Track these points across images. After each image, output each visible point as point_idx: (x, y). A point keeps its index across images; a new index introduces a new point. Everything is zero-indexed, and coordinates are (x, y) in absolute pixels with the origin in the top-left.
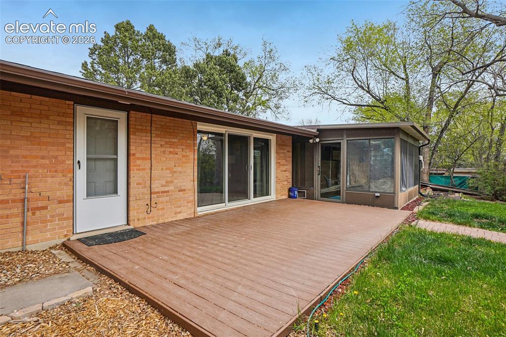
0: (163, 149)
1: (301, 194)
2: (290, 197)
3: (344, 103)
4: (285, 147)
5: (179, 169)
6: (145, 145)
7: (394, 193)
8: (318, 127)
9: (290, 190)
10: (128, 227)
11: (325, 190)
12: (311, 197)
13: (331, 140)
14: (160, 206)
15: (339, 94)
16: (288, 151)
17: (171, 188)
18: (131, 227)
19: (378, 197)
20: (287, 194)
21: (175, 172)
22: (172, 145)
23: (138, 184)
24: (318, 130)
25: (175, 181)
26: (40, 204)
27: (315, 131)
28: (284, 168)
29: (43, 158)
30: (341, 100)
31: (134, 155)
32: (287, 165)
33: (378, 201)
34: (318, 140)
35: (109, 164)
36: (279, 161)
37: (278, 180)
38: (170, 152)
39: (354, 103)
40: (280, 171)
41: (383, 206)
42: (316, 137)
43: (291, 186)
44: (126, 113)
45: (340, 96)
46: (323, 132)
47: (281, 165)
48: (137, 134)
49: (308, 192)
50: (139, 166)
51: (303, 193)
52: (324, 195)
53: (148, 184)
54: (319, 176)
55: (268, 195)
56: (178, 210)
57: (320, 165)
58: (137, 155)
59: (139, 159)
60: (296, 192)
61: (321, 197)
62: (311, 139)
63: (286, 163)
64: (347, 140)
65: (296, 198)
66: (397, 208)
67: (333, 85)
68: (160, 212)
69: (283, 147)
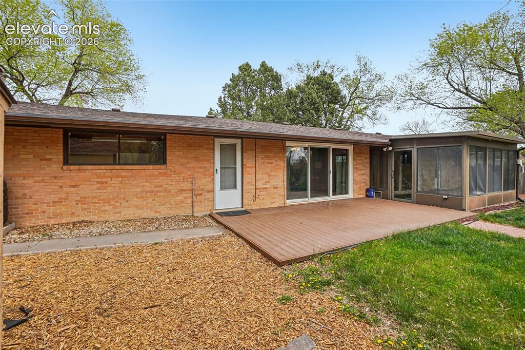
0: (263, 161)
1: (378, 195)
2: (367, 196)
3: (439, 107)
4: (362, 155)
5: (274, 173)
6: (252, 158)
7: (462, 196)
8: (390, 138)
9: (367, 190)
10: (242, 209)
11: (397, 192)
12: (386, 197)
13: (406, 148)
14: (261, 197)
15: (433, 99)
16: (366, 158)
17: (268, 186)
18: (244, 209)
19: (445, 199)
20: (365, 194)
21: (271, 175)
22: (269, 157)
23: (248, 183)
24: (390, 140)
25: (271, 181)
26: (199, 192)
27: (387, 141)
28: (362, 172)
29: (200, 168)
30: (437, 105)
31: (246, 165)
32: (365, 170)
33: (447, 202)
34: (390, 148)
35: (232, 171)
36: (357, 166)
37: (355, 183)
38: (268, 163)
39: (454, 106)
40: (358, 174)
41: (450, 208)
42: (388, 146)
43: (369, 187)
44: (241, 140)
45: (434, 101)
46: (394, 141)
47: (359, 170)
48: (248, 152)
49: (383, 193)
50: (248, 172)
51: (379, 194)
52: (396, 196)
53: (254, 183)
54: (393, 179)
55: (347, 194)
56: (273, 201)
57: (393, 170)
58: (248, 165)
59: (248, 167)
60: (372, 192)
61: (394, 197)
62: (385, 147)
63: (364, 168)
64: (417, 149)
65: (373, 197)
66: (465, 210)
67: (426, 90)
68: (262, 201)
69: (360, 155)
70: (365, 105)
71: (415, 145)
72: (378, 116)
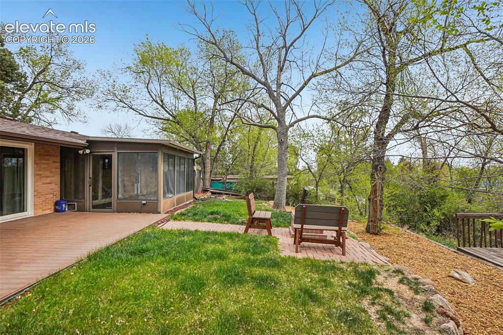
1: (72, 207)
2: (56, 211)
3: (140, 114)
4: (48, 158)
7: (157, 200)
8: (88, 139)
9: (57, 204)
11: (96, 202)
12: (82, 209)
13: (105, 152)
15: (136, 105)
16: (56, 162)
19: (144, 204)
20: (53, 208)
24: (88, 141)
27: (83, 142)
28: (48, 180)
30: (138, 111)
33: (145, 208)
34: (88, 151)
36: (40, 173)
37: (37, 194)
39: (152, 115)
40: (41, 183)
41: (148, 212)
42: (85, 148)
43: (59, 199)
45: (136, 107)
46: (92, 143)
47: (43, 177)
49: (79, 204)
51: (73, 206)
52: (94, 207)
54: (91, 188)
55: (24, 211)
57: (91, 176)
60: (64, 205)
61: (93, 208)
62: (81, 150)
63: (52, 175)
64: (118, 153)
65: (65, 211)
66: (160, 213)
67: (128, 94)
69: (45, 157)
70: (57, 95)
71: (116, 149)
72: (75, 112)
